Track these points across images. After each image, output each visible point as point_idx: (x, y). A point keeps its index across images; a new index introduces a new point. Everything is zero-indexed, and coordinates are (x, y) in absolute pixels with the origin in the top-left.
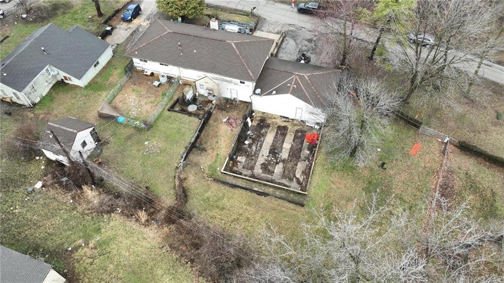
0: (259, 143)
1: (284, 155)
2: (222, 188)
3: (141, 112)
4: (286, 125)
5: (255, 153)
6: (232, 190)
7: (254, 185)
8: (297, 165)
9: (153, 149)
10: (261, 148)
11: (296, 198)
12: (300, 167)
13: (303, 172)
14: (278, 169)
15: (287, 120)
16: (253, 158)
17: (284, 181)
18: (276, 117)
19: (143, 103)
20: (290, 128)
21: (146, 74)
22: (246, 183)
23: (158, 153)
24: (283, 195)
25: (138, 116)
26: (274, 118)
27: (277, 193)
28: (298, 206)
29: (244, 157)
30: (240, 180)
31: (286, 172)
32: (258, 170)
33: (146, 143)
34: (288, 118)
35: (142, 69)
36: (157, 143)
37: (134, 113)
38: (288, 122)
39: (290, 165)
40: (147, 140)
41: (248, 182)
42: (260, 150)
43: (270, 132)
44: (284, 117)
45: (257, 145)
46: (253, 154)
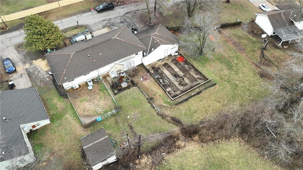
0: (166, 78)
1: (181, 74)
2: (184, 104)
3: (103, 107)
4: (165, 62)
5: (170, 83)
6: (187, 102)
7: (190, 93)
8: (190, 74)
9: (136, 116)
10: (169, 79)
11: (209, 84)
12: (192, 73)
13: (196, 74)
14: (186, 80)
15: (162, 60)
16: (172, 85)
17: (195, 83)
18: (156, 62)
19: (97, 103)
20: (167, 62)
21: (76, 88)
22: (186, 95)
23: (141, 116)
24: (204, 87)
25: (105, 110)
26: (156, 63)
27: (201, 88)
28: (214, 86)
29: (168, 88)
30: (183, 96)
31: (190, 79)
32: (181, 88)
33: (129, 117)
34: (161, 59)
35: (70, 87)
36: (134, 112)
37: (100, 111)
38: (163, 60)
39: (188, 76)
40: (127, 115)
41: (186, 94)
42: (170, 80)
43: (163, 70)
44: (159, 60)
45: (166, 79)
46: (170, 84)
